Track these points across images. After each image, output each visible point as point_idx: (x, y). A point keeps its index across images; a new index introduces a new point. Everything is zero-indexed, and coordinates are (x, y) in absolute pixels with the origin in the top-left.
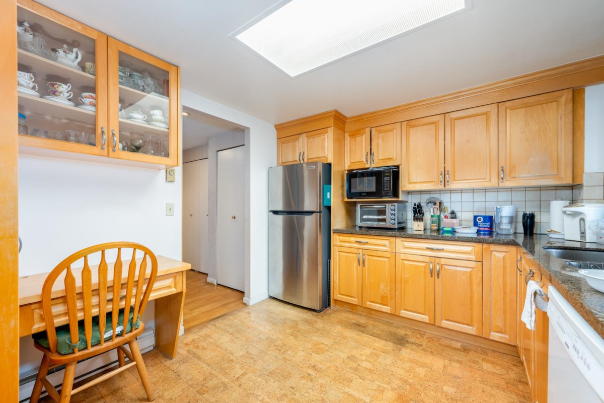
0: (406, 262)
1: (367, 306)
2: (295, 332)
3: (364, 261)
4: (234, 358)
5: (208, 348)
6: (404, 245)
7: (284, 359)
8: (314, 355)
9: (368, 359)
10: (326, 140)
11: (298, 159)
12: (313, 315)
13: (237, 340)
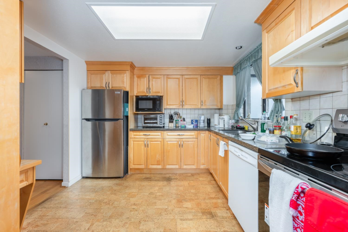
0: (168, 142)
1: (150, 168)
2: (113, 192)
3: (148, 145)
4: (78, 220)
5: (49, 223)
6: (168, 134)
7: (114, 207)
8: (131, 199)
9: (159, 191)
10: (125, 77)
11: (104, 86)
12: (119, 180)
13: (72, 209)
